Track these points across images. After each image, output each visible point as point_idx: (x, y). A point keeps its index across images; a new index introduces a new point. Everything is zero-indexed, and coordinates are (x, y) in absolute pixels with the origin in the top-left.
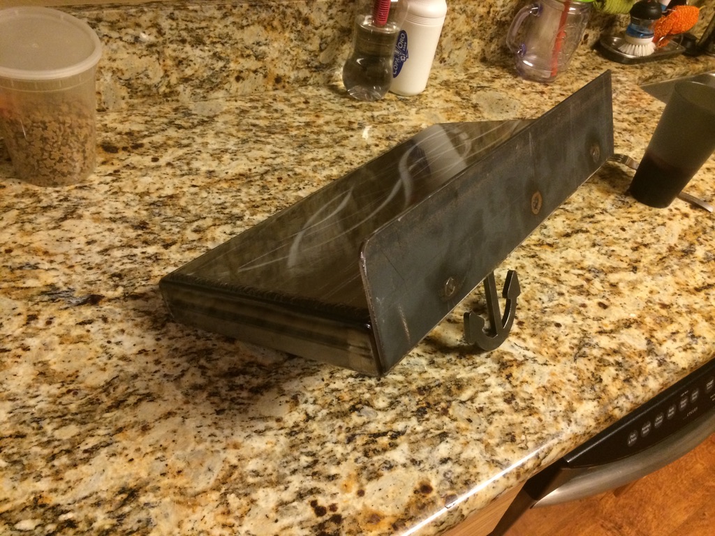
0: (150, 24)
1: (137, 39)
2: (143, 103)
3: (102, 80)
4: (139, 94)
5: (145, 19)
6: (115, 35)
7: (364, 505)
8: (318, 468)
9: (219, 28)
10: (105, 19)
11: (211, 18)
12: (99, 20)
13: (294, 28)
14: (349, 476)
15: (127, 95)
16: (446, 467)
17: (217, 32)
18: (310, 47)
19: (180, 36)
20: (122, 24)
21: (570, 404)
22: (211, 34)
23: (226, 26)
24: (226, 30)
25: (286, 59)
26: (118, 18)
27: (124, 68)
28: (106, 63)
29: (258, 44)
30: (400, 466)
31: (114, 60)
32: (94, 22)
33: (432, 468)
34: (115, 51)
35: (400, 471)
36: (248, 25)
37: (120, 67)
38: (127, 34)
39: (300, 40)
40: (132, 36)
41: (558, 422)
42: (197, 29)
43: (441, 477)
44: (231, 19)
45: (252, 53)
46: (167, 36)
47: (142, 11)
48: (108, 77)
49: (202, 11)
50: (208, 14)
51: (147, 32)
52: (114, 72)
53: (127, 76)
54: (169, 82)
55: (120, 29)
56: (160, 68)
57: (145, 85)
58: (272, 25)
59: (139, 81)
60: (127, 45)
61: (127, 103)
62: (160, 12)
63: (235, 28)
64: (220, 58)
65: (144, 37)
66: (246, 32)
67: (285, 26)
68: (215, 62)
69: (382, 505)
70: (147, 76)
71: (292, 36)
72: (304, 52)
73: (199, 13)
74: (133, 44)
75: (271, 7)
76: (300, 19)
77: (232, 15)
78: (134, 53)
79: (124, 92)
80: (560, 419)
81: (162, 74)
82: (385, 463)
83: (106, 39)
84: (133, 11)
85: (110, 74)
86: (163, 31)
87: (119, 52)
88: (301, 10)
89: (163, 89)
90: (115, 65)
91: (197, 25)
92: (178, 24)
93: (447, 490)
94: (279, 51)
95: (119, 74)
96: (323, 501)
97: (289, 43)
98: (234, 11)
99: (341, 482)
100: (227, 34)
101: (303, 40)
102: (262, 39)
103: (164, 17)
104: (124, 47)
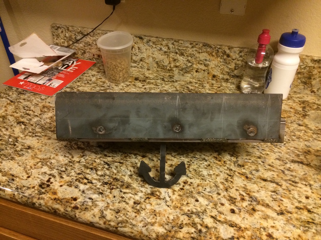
0: (165, 45)
1: (161, 49)
2: (161, 71)
3: (149, 60)
4: (160, 67)
5: (164, 43)
6: (154, 46)
7: (57, 189)
8: (63, 173)
9: (190, 51)
10: (152, 40)
11: (187, 47)
12: (150, 41)
13: (222, 57)
14: (65, 180)
15: (156, 67)
16: (88, 200)
17: (189, 52)
18: (230, 67)
19: (175, 51)
20: (157, 43)
21: (155, 222)
22: (187, 53)
23: (193, 51)
24: (193, 52)
25: (218, 69)
26: (156, 41)
27: (156, 58)
28: (151, 54)
29: (206, 60)
30: (79, 189)
31: (153, 54)
32: (148, 41)
33: (85, 197)
34: (154, 51)
35: (77, 190)
36: (202, 52)
37: (155, 57)
38: (158, 47)
39: (225, 63)
40: (159, 47)
41: (140, 223)
42: (182, 50)
43: (83, 201)
44: (195, 49)
45: (203, 63)
46: (171, 50)
47: (163, 40)
48: (151, 59)
49: (184, 44)
50: (186, 45)
51: (165, 47)
52: (153, 58)
53: (157, 60)
54: (170, 66)
55: (156, 45)
56: (168, 60)
57: (162, 65)
58: (212, 54)
59: (161, 63)
60: (158, 50)
61: (156, 69)
62: (169, 42)
63: (196, 52)
64: (190, 62)
65: (163, 49)
66: (201, 54)
67: (218, 56)
68: (188, 63)
69: (61, 192)
70: (163, 62)
71: (221, 60)
72: (227, 68)
73: (183, 44)
74: (159, 50)
75: (212, 47)
76: (225, 54)
77: (196, 47)
78: (160, 53)
79: (155, 65)
80: (143, 222)
81: (168, 63)
82: (77, 185)
83: (151, 47)
84: (160, 40)
85: (152, 58)
86: (170, 48)
87: (155, 52)
88: (226, 51)
89: (168, 68)
90: (153, 56)
91: (182, 49)
92: (175, 47)
93: (79, 205)
94: (215, 65)
95: (154, 59)
96: (52, 180)
97: (220, 63)
98: (196, 46)
99: (62, 180)
100: (193, 54)
101: (226, 63)
102: (208, 59)
103: (171, 43)
104: (157, 50)
